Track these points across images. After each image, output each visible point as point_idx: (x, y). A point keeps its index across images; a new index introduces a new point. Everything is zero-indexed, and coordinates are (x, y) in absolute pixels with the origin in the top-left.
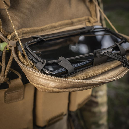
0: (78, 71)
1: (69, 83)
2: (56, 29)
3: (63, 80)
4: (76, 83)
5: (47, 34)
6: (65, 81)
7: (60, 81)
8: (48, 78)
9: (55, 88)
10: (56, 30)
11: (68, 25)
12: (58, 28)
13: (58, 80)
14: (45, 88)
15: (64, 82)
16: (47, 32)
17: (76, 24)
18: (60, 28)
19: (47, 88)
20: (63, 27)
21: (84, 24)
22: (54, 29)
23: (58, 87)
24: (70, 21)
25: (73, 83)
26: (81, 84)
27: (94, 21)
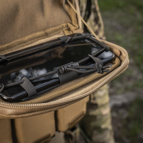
0: (41, 92)
1: (25, 108)
2: (26, 43)
3: (19, 106)
4: (33, 108)
5: (15, 51)
6: (21, 107)
7: (15, 108)
8: (3, 106)
9: (11, 115)
10: (26, 45)
11: (41, 38)
12: (29, 42)
13: (13, 106)
14: (2, 115)
15: (19, 108)
16: (16, 49)
17: (51, 34)
18: (31, 42)
19: (3, 115)
20: (35, 40)
21: (62, 33)
22: (24, 44)
23: (14, 113)
24: (43, 32)
25: (29, 108)
26: (39, 107)
27: (75, 28)
